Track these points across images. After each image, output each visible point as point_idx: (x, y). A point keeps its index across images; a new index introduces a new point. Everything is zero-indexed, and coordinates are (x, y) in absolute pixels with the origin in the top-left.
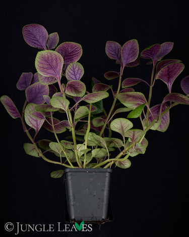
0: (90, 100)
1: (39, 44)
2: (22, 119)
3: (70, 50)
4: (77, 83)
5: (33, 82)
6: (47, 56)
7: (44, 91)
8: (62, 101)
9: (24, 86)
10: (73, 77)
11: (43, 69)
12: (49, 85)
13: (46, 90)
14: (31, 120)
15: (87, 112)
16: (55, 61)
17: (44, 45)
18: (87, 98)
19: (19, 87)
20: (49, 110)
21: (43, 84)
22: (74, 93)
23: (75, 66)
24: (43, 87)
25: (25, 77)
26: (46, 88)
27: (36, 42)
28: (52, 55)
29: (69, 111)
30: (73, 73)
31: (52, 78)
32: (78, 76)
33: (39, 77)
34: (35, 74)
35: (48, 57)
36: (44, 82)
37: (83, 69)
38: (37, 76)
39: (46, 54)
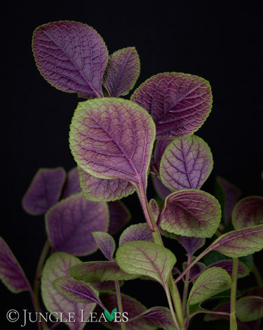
0: (234, 247)
1: (81, 82)
2: (35, 297)
3: (174, 98)
4: (195, 197)
5: (65, 192)
6: (104, 115)
7: (96, 217)
8: (151, 253)
9: (43, 203)
10: (182, 179)
11: (95, 157)
12: (110, 204)
13: (100, 213)
14: (58, 298)
15: (225, 284)
16: (128, 131)
17: (96, 83)
18: (225, 244)
19: (28, 207)
20: (109, 276)
21: (94, 199)
22: (185, 225)
23: (186, 147)
24: (92, 206)
25: (45, 180)
26: (100, 210)
27: (72, 76)
28: (120, 114)
29: (174, 283)
30: (181, 168)
31: (120, 181)
32: (195, 176)
33: (81, 179)
34: (72, 173)
35: (109, 120)
36: (95, 193)
37: (210, 155)
38: (77, 177)
39: (103, 108)
